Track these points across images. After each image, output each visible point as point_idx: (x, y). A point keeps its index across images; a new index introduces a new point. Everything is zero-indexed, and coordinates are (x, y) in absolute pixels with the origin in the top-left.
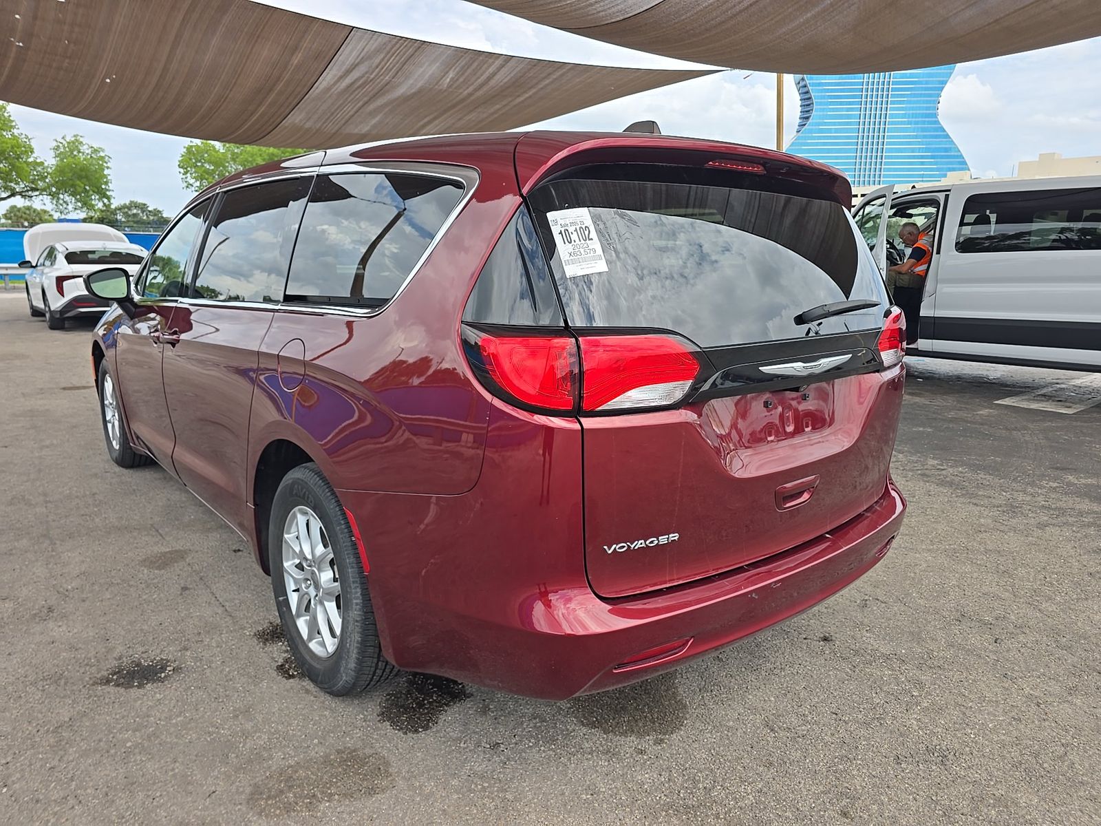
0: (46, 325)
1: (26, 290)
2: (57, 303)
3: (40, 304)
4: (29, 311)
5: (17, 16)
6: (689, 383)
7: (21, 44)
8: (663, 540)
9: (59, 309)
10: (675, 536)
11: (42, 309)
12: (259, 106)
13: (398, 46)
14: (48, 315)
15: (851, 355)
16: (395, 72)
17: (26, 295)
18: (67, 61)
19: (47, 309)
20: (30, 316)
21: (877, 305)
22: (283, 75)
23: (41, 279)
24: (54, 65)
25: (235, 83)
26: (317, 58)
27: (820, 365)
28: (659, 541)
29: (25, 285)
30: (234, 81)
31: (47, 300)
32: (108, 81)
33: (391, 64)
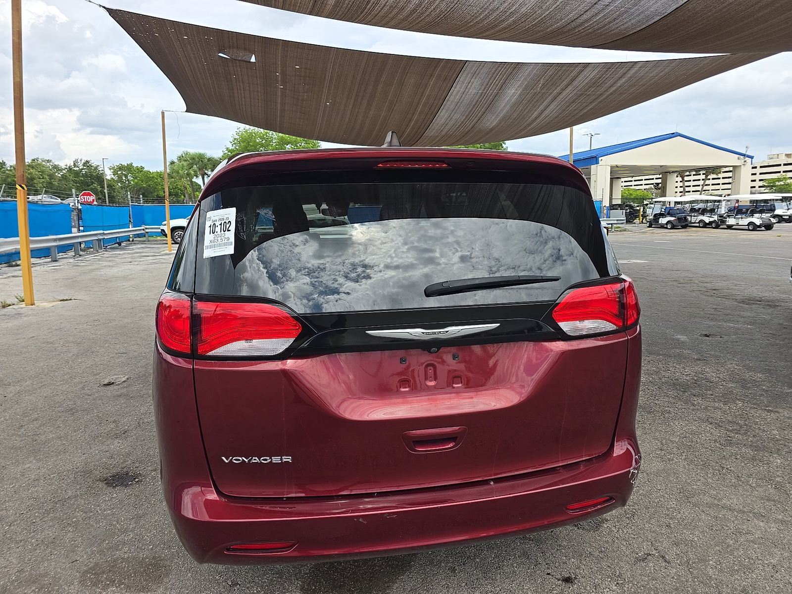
5: (278, 74)
6: (291, 340)
7: (282, 87)
8: (276, 460)
10: (288, 459)
12: (413, 115)
13: (500, 69)
15: (499, 324)
16: (500, 86)
18: (306, 94)
21: (558, 280)
22: (425, 92)
24: (300, 98)
25: (397, 101)
26: (445, 80)
27: (448, 331)
28: (272, 460)
30: (396, 100)
32: (328, 104)
33: (497, 80)
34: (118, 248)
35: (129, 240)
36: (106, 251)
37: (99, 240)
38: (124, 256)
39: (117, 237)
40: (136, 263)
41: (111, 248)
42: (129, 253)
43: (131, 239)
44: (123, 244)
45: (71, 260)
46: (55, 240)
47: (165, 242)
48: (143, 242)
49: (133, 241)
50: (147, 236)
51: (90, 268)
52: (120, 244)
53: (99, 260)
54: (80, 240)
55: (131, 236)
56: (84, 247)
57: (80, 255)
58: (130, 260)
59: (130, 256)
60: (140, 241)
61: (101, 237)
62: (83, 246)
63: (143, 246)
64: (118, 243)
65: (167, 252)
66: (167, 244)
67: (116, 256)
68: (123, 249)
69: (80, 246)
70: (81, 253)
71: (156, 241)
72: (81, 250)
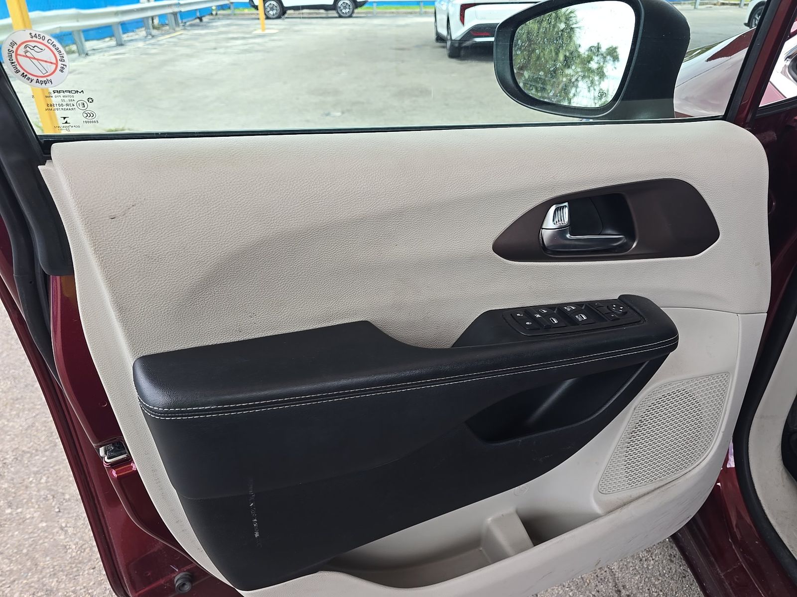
0: (445, 52)
1: (434, 15)
2: (458, 32)
3: (443, 32)
4: (434, 37)
9: (459, 39)
11: (444, 36)
14: (449, 43)
17: (433, 19)
19: (449, 37)
20: (434, 41)
23: (448, 6)
29: (433, 10)
31: (450, 28)
34: (198, 26)
35: (212, 14)
36: (185, 29)
37: (175, 14)
38: (208, 38)
39: (196, 10)
40: (222, 50)
41: (191, 25)
42: (212, 34)
43: (214, 13)
44: (205, 19)
45: (141, 44)
46: (116, 14)
47: (254, 16)
48: (227, 17)
49: (216, 14)
50: (232, 7)
51: (162, 58)
52: (201, 19)
53: (175, 44)
54: (149, 14)
55: (214, 8)
56: (158, 24)
57: (153, 36)
58: (213, 45)
59: (214, 37)
60: (224, 15)
61: (176, 9)
62: (156, 21)
63: (228, 22)
64: (198, 18)
65: (259, 32)
66: (258, 19)
67: (196, 38)
68: (206, 27)
69: (153, 22)
70: (154, 32)
71: (243, 14)
72: (154, 28)
